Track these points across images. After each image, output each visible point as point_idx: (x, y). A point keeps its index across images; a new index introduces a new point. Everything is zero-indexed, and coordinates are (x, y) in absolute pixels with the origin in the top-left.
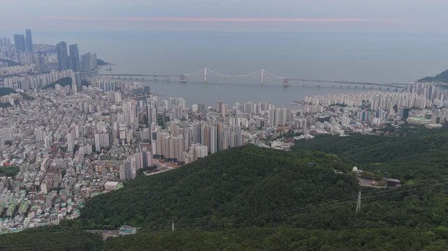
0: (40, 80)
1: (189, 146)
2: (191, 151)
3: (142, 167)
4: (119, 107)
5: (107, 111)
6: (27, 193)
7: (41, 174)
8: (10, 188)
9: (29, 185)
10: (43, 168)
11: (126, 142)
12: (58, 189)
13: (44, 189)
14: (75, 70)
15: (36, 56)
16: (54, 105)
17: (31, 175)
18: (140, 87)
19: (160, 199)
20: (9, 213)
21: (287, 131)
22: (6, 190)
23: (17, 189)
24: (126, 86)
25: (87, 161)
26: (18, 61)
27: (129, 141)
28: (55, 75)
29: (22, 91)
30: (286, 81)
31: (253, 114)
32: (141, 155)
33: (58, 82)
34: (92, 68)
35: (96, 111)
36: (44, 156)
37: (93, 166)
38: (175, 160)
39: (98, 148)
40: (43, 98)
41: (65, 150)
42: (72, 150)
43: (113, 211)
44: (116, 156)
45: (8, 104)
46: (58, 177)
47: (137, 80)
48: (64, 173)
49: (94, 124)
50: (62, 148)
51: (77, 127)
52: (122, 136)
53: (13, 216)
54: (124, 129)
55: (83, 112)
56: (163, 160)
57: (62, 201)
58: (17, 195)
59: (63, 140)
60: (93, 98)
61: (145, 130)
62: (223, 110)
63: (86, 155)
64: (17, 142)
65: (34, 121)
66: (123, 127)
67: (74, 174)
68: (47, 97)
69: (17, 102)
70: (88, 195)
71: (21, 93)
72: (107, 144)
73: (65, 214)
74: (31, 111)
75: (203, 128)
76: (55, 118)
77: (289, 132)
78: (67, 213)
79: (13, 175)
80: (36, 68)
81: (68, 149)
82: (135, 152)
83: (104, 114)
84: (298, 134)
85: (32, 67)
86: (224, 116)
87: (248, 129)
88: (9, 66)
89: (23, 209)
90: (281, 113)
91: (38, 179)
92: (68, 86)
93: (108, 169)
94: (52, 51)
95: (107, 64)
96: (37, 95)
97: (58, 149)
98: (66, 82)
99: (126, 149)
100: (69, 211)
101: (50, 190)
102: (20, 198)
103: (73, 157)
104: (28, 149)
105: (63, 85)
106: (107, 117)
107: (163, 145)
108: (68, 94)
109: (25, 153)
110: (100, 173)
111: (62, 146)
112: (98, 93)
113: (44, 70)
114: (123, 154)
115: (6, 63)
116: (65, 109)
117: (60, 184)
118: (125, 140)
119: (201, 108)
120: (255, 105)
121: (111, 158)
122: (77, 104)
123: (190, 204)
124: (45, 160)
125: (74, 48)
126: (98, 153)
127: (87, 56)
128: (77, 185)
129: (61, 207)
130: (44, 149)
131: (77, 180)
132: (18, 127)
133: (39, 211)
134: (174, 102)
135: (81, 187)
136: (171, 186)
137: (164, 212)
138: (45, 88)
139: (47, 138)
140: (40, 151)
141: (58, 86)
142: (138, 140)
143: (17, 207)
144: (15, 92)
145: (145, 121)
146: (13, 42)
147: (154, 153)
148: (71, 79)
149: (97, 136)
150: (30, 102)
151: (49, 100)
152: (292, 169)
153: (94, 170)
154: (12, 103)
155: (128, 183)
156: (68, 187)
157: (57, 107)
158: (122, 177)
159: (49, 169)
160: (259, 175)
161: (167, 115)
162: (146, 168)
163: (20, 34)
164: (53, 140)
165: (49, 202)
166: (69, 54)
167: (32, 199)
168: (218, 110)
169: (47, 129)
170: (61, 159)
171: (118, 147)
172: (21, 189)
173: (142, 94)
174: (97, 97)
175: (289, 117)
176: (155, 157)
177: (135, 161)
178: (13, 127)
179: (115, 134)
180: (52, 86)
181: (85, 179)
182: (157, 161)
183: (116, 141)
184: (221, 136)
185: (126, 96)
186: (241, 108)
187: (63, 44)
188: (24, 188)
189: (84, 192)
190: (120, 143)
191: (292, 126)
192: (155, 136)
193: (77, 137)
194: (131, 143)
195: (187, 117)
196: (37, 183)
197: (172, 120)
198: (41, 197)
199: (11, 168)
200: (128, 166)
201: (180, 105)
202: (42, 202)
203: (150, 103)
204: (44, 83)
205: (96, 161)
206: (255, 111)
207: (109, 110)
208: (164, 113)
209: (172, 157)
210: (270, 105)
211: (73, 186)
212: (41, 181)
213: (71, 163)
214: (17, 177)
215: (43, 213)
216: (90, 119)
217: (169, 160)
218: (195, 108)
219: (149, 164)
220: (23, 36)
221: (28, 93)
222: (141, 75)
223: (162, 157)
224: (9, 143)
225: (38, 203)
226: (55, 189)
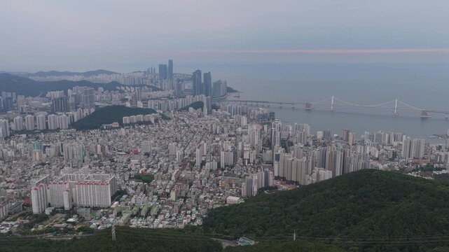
0: (177, 103)
1: (313, 169)
2: (314, 175)
3: (263, 186)
4: (244, 130)
5: (233, 133)
6: (159, 199)
7: (171, 182)
8: (145, 192)
9: (160, 192)
10: (173, 178)
11: (249, 163)
12: (185, 198)
13: (173, 196)
14: (207, 95)
15: (175, 83)
16: (187, 125)
17: (163, 183)
18: (265, 112)
19: (281, 215)
20: (143, 213)
21: (424, 164)
22: (142, 194)
23: (151, 193)
24: (252, 111)
25: (212, 176)
26: (159, 87)
27: (252, 161)
28: (190, 99)
29: (162, 112)
30: (424, 113)
31: (383, 145)
32: (264, 174)
33: (191, 106)
34: (222, 94)
35: (223, 132)
36: (176, 168)
37: (218, 181)
38: (297, 183)
39: (222, 165)
40: (178, 119)
41: (193, 164)
42: (199, 165)
43: (233, 223)
44: (239, 174)
45: (149, 123)
46: (186, 187)
47: (263, 106)
48: (191, 185)
49: (220, 143)
50: (191, 163)
51: (205, 144)
52: (246, 156)
53: (146, 217)
54: (248, 149)
55: (211, 133)
56: (284, 182)
57: (188, 209)
58: (150, 199)
59: (192, 155)
60: (221, 121)
61: (269, 152)
62: (351, 138)
63: (211, 171)
64: (154, 154)
65: (169, 138)
66: (247, 147)
67: (200, 186)
68: (182, 118)
69: (156, 121)
70: (211, 207)
71: (160, 114)
72: (231, 162)
73: (189, 221)
74: (167, 129)
75: (328, 153)
76: (187, 137)
77: (427, 166)
78: (191, 220)
79: (149, 182)
80: (174, 93)
81: (196, 164)
82: (257, 172)
83: (230, 136)
84: (440, 169)
85: (171, 92)
86: (351, 144)
87: (378, 159)
88: (153, 91)
89: (154, 211)
90: (419, 144)
91: (168, 187)
92: (200, 109)
93: (231, 185)
94: (188, 80)
95: (236, 91)
96: (173, 116)
97: (188, 163)
98: (198, 105)
99: (249, 169)
100: (193, 219)
101: (178, 198)
102: (153, 202)
103: (200, 171)
104: (162, 161)
105: (196, 108)
106: (233, 138)
107: (286, 168)
108: (199, 117)
109: (159, 164)
110: (223, 188)
111: (191, 161)
112: (226, 116)
113: (180, 95)
114: (245, 173)
115: (151, 89)
116: (195, 129)
117: (187, 194)
118: (249, 160)
119: (327, 134)
120: (387, 135)
121: (234, 175)
122: (207, 125)
123: (312, 223)
124: (176, 171)
125: (208, 76)
126: (223, 170)
127: (218, 84)
128: (202, 197)
129: (186, 214)
130: (175, 162)
131: (202, 192)
132: (156, 142)
133: (168, 215)
134: (298, 128)
135: (205, 198)
136: (292, 204)
137: (284, 228)
138: (181, 110)
139: (179, 152)
140: (172, 163)
141: (191, 109)
142: (261, 161)
143: (150, 209)
144: (156, 113)
145: (268, 144)
146: (157, 71)
147: (276, 175)
148: (203, 103)
149: (222, 153)
150: (167, 121)
151: (183, 121)
152: (434, 196)
153: (218, 185)
154: (153, 122)
155: (249, 199)
156: (193, 197)
157: (189, 127)
158: (244, 193)
159: (178, 179)
160: (392, 199)
161: (291, 140)
162: (267, 187)
163: (163, 64)
164: (184, 154)
165: (176, 208)
166: (202, 81)
167: (162, 204)
168: (345, 138)
169: (180, 145)
170: (190, 172)
171: (242, 166)
172: (154, 194)
173: (267, 119)
174: (225, 120)
175: (428, 151)
176: (277, 178)
177: (257, 179)
178: (152, 142)
179: (239, 153)
180: (186, 109)
181: (209, 192)
182: (278, 183)
183: (240, 160)
184: (347, 163)
185: (252, 120)
186: (371, 137)
187: (198, 72)
188: (156, 194)
189: (208, 203)
190: (244, 163)
191: (431, 160)
192: (278, 157)
193: (205, 154)
194: (254, 163)
195: (311, 143)
196: (168, 191)
197: (296, 143)
198: (170, 203)
199: (148, 175)
200: (250, 183)
201: (304, 130)
202: (171, 207)
203: (275, 126)
204: (180, 107)
205: (220, 177)
206: (386, 142)
207: (235, 132)
208: (288, 138)
209: (294, 179)
210: (404, 137)
211: (198, 197)
212: (171, 189)
213: (198, 176)
214: (152, 183)
215: (171, 217)
216: (217, 139)
217: (291, 182)
218: (320, 135)
219: (271, 184)
220: (166, 65)
221: (166, 114)
222: (267, 102)
223: (284, 179)
224: (147, 154)
225: (167, 208)
226: (182, 197)
